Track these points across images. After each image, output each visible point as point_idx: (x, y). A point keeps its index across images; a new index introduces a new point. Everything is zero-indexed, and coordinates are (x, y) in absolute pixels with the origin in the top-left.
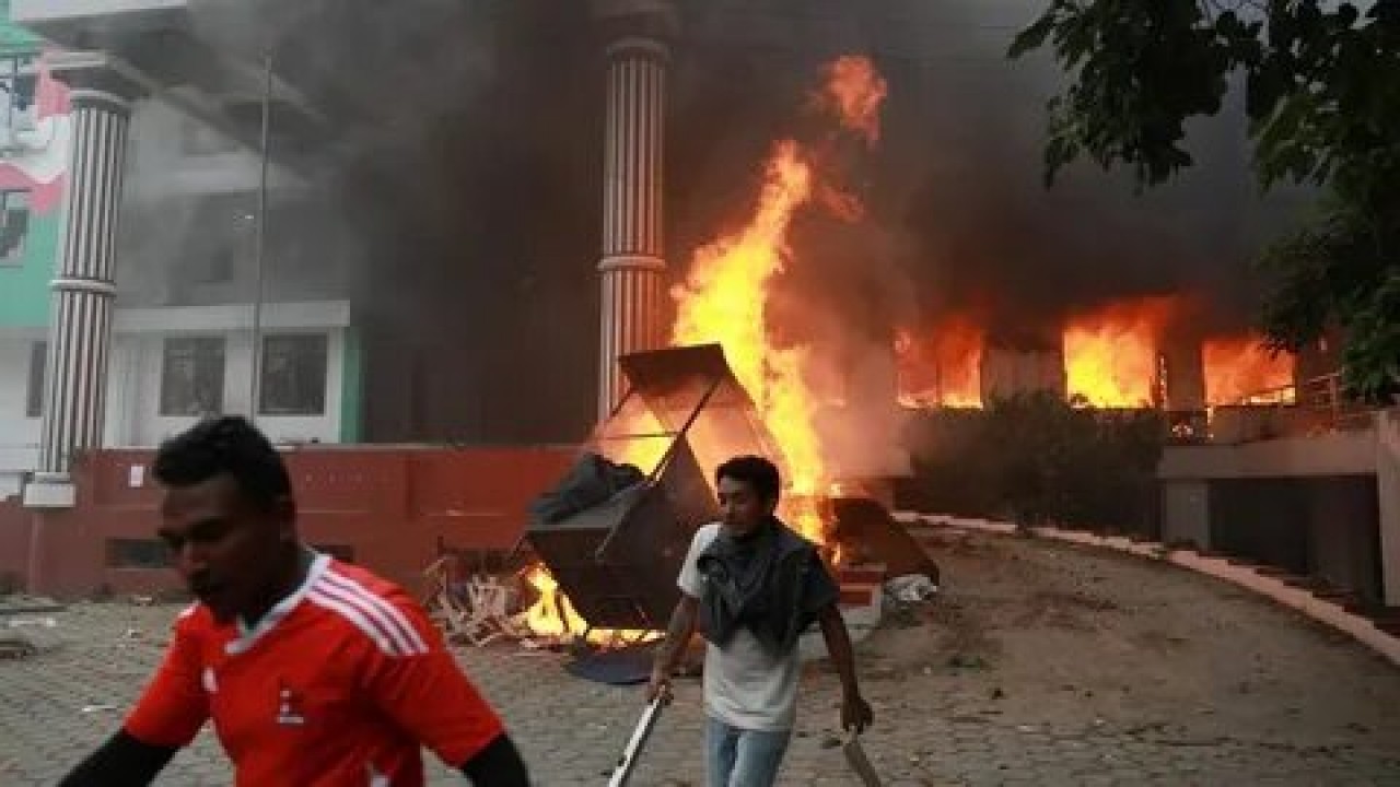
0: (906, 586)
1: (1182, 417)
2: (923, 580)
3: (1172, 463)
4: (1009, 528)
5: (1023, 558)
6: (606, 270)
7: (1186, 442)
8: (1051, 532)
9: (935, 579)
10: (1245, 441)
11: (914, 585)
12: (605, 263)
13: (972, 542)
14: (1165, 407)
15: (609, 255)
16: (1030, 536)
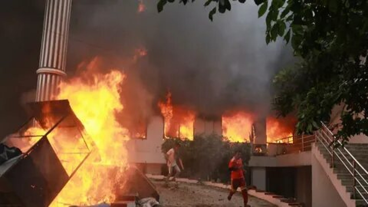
0: (146, 202)
1: (259, 146)
2: (154, 200)
3: (253, 162)
4: (195, 181)
5: (196, 192)
6: (39, 74)
7: (259, 155)
8: (210, 183)
9: (158, 200)
10: (278, 155)
11: (149, 201)
12: (39, 70)
13: (179, 186)
14: (254, 142)
15: (40, 68)
16: (202, 185)
